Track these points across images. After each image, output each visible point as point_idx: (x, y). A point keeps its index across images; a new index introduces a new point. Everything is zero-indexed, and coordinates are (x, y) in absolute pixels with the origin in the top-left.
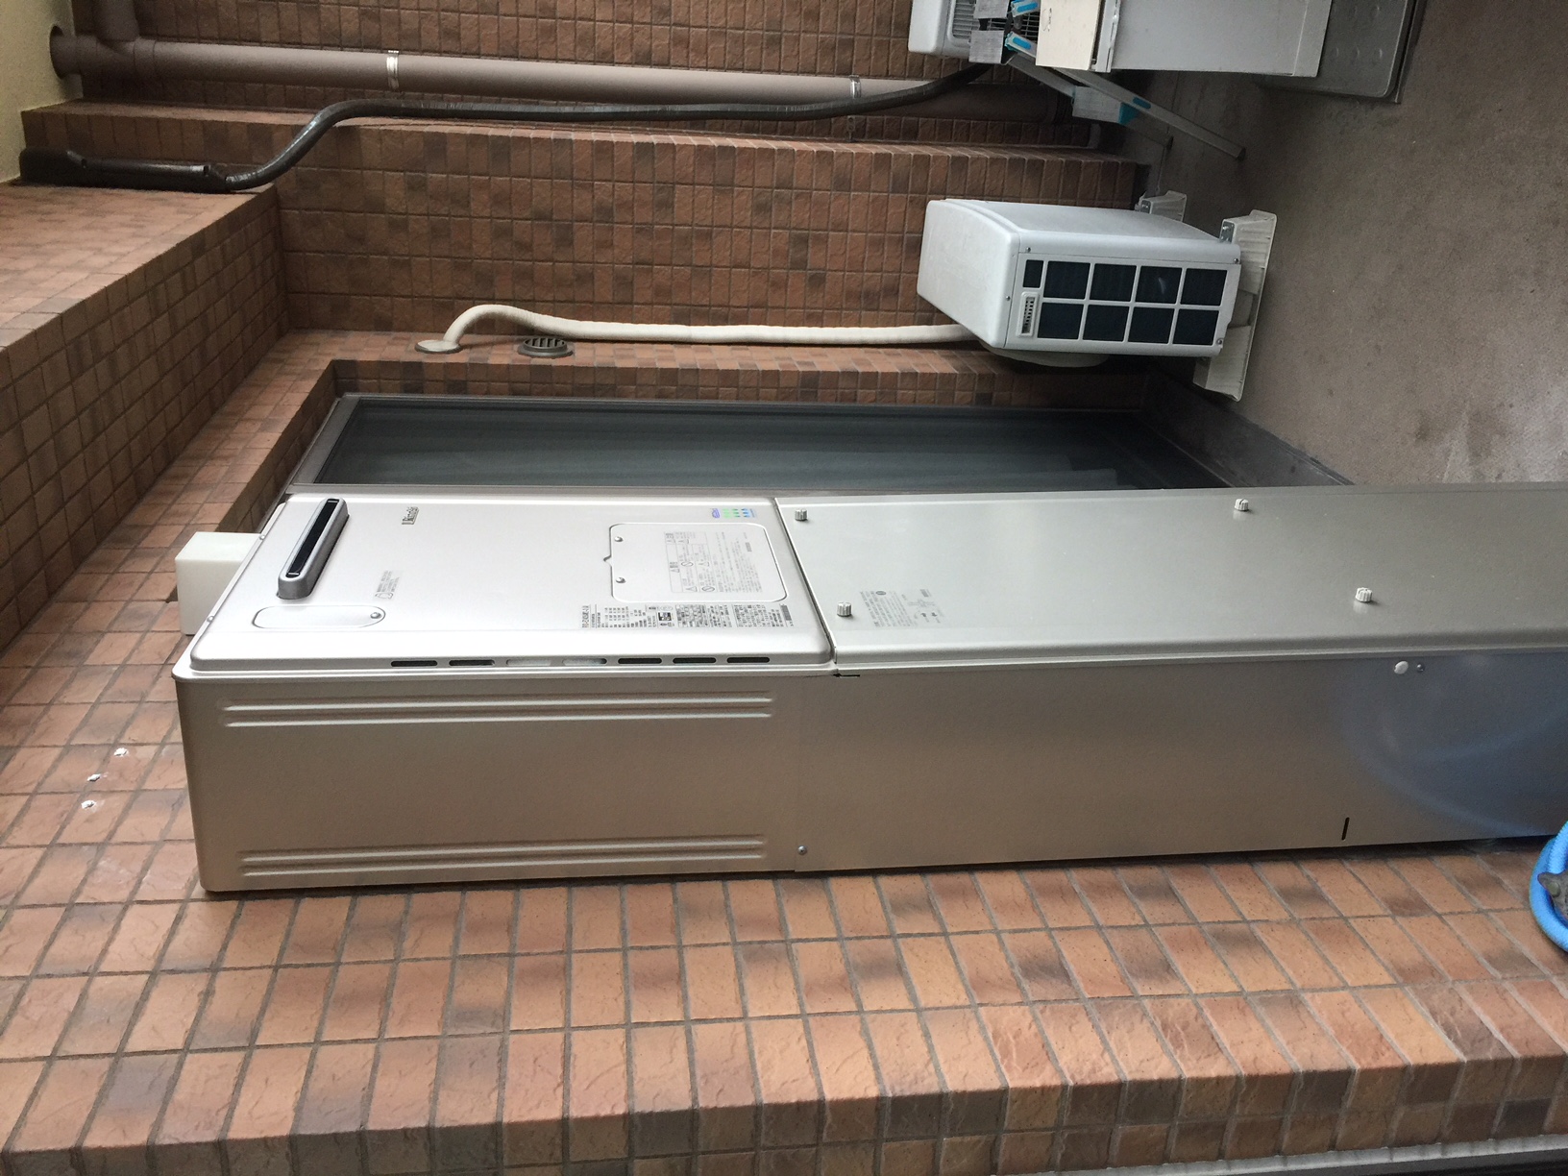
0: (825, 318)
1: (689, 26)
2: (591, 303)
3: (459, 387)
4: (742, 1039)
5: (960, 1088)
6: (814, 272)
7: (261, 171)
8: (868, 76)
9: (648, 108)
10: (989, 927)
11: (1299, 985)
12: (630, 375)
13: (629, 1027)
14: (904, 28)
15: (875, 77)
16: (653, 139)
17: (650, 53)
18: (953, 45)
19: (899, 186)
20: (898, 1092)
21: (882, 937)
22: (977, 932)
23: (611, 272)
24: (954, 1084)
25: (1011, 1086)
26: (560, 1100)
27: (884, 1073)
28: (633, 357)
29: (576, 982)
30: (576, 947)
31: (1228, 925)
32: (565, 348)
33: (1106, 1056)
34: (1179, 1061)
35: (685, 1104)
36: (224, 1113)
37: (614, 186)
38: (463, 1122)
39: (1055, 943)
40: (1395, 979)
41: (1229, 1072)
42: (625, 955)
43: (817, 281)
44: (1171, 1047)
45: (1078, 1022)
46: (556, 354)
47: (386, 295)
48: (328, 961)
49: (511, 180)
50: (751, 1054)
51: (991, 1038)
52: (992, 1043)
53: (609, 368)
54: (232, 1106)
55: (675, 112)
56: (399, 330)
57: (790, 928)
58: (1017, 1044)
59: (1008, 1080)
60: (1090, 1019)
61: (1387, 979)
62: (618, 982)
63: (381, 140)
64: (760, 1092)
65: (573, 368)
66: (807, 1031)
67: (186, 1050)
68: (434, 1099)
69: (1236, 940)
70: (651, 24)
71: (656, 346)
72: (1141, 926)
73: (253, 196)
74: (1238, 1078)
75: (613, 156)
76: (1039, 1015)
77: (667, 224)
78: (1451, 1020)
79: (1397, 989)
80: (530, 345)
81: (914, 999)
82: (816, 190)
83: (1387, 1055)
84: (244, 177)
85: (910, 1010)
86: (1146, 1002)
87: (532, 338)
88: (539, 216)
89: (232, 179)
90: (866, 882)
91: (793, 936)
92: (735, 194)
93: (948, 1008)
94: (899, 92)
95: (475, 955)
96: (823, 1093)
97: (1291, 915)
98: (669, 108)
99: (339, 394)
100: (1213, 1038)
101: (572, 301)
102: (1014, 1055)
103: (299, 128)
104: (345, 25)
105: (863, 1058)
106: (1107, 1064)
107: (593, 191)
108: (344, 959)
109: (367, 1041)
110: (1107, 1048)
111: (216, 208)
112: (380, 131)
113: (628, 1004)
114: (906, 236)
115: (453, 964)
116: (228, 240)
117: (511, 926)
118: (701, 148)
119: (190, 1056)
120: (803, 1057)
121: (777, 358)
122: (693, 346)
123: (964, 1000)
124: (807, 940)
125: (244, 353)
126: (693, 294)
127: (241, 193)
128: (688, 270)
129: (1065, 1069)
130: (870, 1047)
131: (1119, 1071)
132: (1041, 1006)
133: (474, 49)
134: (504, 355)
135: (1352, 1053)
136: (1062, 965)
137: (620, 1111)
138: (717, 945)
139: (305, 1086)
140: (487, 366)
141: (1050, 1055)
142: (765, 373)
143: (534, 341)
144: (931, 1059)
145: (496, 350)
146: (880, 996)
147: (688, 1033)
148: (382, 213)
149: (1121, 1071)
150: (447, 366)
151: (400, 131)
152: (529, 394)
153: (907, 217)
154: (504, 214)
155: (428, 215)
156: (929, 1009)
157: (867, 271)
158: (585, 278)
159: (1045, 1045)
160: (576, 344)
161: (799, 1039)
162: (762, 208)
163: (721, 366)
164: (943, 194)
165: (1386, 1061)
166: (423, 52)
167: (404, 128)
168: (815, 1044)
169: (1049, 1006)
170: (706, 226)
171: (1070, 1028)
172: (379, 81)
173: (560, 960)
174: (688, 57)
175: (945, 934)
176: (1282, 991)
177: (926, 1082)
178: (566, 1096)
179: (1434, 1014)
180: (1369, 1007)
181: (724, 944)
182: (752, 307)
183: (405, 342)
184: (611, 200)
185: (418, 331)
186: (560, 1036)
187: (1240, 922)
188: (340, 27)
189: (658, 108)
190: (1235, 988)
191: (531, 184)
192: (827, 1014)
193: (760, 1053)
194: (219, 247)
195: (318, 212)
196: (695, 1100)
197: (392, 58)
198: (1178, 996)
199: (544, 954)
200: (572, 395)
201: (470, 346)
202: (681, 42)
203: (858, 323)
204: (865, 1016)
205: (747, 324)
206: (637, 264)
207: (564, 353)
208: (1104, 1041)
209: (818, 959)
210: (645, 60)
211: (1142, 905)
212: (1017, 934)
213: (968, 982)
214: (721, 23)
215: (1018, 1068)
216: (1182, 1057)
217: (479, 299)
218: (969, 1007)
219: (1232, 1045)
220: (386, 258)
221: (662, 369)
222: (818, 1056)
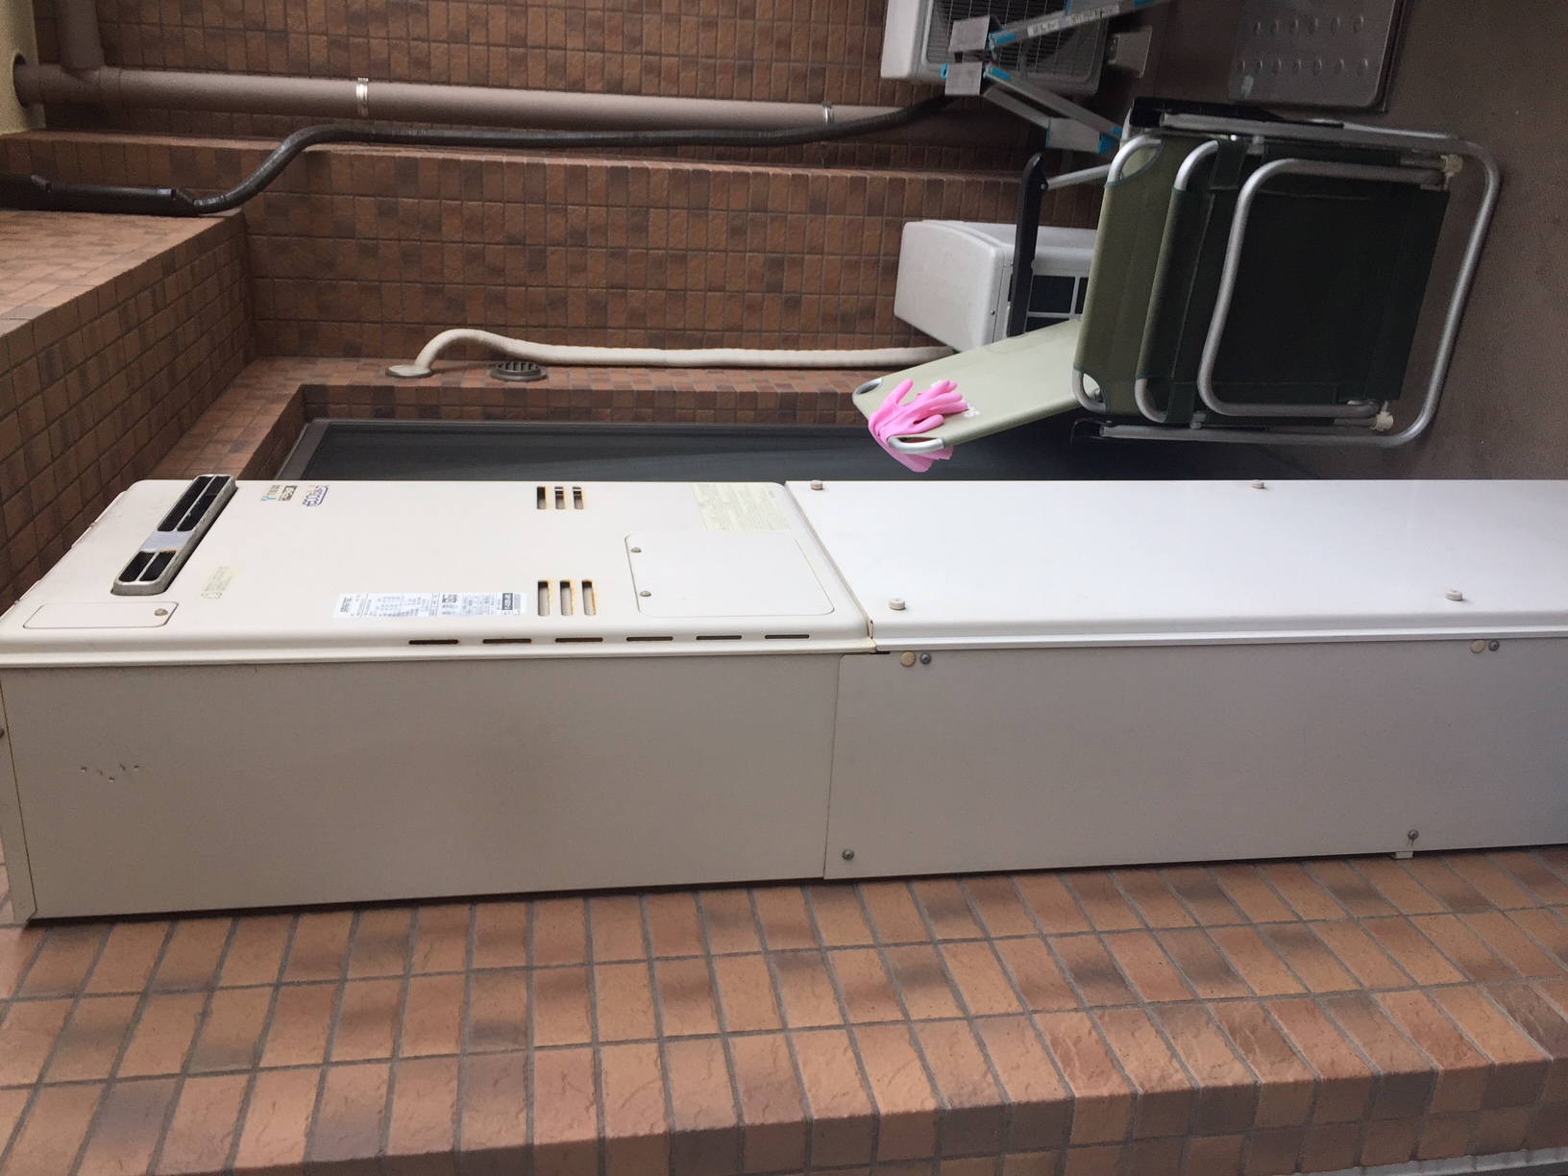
0: (801, 341)
1: (660, 55)
2: (565, 327)
3: (432, 412)
4: (784, 1051)
5: (1023, 1099)
6: (790, 295)
7: (229, 195)
8: (839, 103)
9: (620, 135)
10: (1033, 932)
11: (1367, 984)
12: (605, 398)
13: (662, 1041)
14: (876, 55)
15: (847, 103)
16: (628, 164)
17: (621, 81)
18: (927, 71)
19: (874, 209)
20: (957, 1104)
21: (922, 943)
22: (1022, 937)
23: (584, 296)
24: (1015, 1095)
25: (1077, 1095)
26: (594, 1118)
27: (940, 1085)
28: (608, 380)
29: (600, 995)
30: (596, 958)
31: (1284, 926)
32: (538, 372)
33: (1175, 1063)
34: (1252, 1066)
35: (730, 1121)
36: (229, 1139)
37: (587, 210)
38: (490, 1145)
39: (1105, 947)
40: (1466, 976)
41: (1307, 1076)
42: (651, 968)
43: (793, 304)
44: (1241, 1052)
45: (1139, 1028)
46: (530, 377)
47: (355, 322)
48: (333, 978)
49: (483, 205)
50: (795, 1067)
51: (1050, 1046)
52: (1052, 1051)
53: (584, 391)
54: (237, 1132)
55: (647, 138)
56: (368, 356)
57: (824, 935)
58: (1078, 1053)
59: (1074, 1091)
60: (1152, 1025)
61: (1458, 977)
62: (646, 994)
63: (352, 166)
64: (809, 1107)
65: (547, 391)
66: (853, 1042)
67: (185, 1073)
68: (457, 1119)
69: (1295, 941)
70: (622, 53)
71: (629, 370)
72: (1193, 928)
73: (222, 219)
74: (1317, 1083)
75: (587, 180)
76: (1099, 1022)
77: (641, 248)
78: (1532, 1018)
79: (1470, 988)
80: (503, 369)
81: (962, 1006)
82: (791, 213)
83: (1469, 1054)
84: (213, 201)
85: (959, 1019)
86: (1210, 1006)
87: (505, 363)
88: (512, 241)
89: (201, 203)
90: (901, 889)
91: (827, 943)
92: (710, 217)
93: (1000, 1015)
94: (872, 118)
95: (491, 969)
96: (876, 1107)
97: (1349, 914)
98: (641, 134)
99: (308, 419)
100: (1285, 1041)
101: (545, 326)
102: (1077, 1065)
103: (268, 153)
104: (313, 54)
105: (916, 1069)
106: (1177, 1071)
107: (566, 215)
108: (350, 975)
109: (379, 1061)
110: (1174, 1055)
111: (182, 231)
112: (350, 156)
113: (658, 1017)
114: (882, 258)
115: (467, 978)
116: (197, 262)
117: (525, 938)
118: (675, 172)
119: (188, 1081)
120: (852, 1069)
121: (754, 381)
122: (668, 371)
123: (1015, 1007)
124: (845, 948)
125: (213, 376)
126: (668, 317)
127: (209, 217)
128: (662, 293)
129: (1132, 1077)
130: (922, 1057)
131: (1190, 1078)
132: (1099, 1012)
133: (445, 78)
134: (477, 380)
135: (1433, 1053)
136: (1115, 969)
137: (660, 1129)
138: (747, 954)
139: (316, 1109)
140: (460, 389)
141: (1116, 1063)
142: (743, 395)
143: (507, 365)
144: (989, 1068)
145: (467, 375)
146: (924, 1005)
147: (726, 1048)
148: (352, 238)
149: (1193, 1078)
150: (418, 390)
151: (372, 157)
152: (503, 418)
153: (883, 241)
154: (478, 239)
155: (399, 240)
156: (981, 1017)
157: (843, 294)
158: (559, 303)
159: (1108, 1052)
160: (550, 369)
161: (845, 1050)
162: (737, 232)
163: (698, 388)
164: (919, 216)
165: (1469, 1062)
166: (391, 80)
167: (375, 153)
168: (863, 1055)
169: (1107, 1011)
170: (681, 250)
171: (1133, 1034)
172: (348, 109)
173: (581, 971)
174: (659, 85)
175: (988, 939)
176: (1350, 991)
177: (986, 1093)
178: (600, 1113)
179: (1512, 1012)
180: (1444, 1007)
181: (755, 953)
182: (727, 330)
183: (377, 368)
184: (584, 224)
185: (388, 357)
186: (588, 1052)
187: (1296, 922)
188: (309, 57)
189: (630, 134)
190: (1301, 990)
191: (504, 208)
192: (871, 1024)
193: (805, 1065)
194: (188, 267)
195: (288, 238)
196: (740, 1116)
197: (361, 86)
198: (1241, 998)
199: (563, 966)
200: (547, 419)
201: (442, 371)
202: (651, 70)
203: (835, 346)
204: (913, 1026)
205: (722, 347)
206: (612, 288)
207: (537, 376)
208: (1170, 1047)
209: (855, 967)
210: (616, 88)
211: (1191, 906)
212: (1064, 938)
213: (1017, 989)
214: (693, 52)
215: (1083, 1077)
216: (1254, 1062)
217: (451, 324)
218: (1022, 1014)
219: (1306, 1048)
220: (355, 283)
221: (638, 391)
222: (867, 1069)
